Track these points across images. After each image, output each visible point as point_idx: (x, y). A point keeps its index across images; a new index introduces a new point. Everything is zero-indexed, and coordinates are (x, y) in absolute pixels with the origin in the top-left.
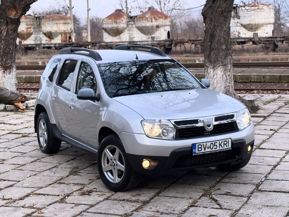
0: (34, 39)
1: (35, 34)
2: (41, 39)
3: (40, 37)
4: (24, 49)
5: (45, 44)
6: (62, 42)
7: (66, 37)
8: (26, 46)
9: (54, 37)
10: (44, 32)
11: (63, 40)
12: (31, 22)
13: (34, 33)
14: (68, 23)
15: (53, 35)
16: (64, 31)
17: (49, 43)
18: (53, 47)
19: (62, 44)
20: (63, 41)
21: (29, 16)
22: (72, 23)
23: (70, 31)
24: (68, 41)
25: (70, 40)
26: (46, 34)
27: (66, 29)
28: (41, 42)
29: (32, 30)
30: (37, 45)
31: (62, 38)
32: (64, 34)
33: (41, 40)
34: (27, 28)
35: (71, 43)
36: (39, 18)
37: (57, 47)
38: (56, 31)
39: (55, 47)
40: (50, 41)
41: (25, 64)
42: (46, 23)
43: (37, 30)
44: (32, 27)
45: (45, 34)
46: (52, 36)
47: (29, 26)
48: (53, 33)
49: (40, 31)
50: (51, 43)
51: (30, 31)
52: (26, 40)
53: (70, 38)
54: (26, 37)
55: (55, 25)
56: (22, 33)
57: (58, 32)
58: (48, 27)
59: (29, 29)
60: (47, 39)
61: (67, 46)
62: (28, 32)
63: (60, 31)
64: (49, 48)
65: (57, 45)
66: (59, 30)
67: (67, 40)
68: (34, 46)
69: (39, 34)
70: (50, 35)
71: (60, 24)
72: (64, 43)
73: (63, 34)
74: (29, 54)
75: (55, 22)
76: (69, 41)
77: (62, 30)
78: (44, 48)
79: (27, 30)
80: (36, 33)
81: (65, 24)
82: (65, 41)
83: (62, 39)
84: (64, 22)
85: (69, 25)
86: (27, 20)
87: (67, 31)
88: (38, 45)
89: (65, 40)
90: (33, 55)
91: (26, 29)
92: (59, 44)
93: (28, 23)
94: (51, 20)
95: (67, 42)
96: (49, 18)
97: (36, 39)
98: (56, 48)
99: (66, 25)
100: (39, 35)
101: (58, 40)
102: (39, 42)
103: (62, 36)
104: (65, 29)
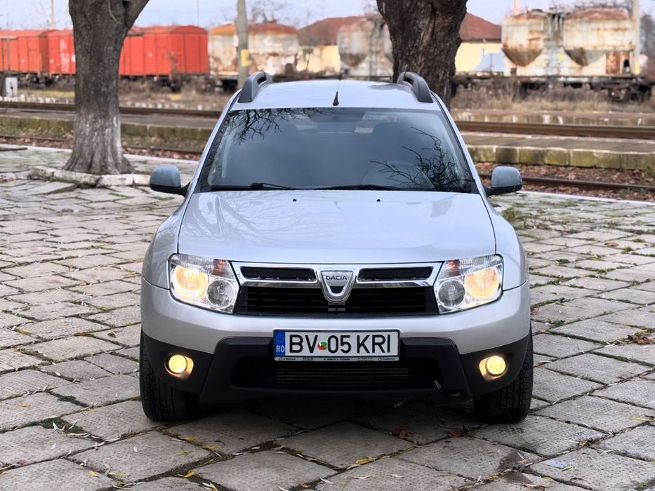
0: (544, 64)
1: (546, 53)
2: (559, 64)
3: (557, 60)
4: (518, 86)
5: (567, 77)
6: (607, 72)
7: (618, 62)
8: (524, 80)
9: (589, 60)
10: (568, 49)
11: (609, 68)
12: (540, 25)
13: (545, 51)
14: (625, 30)
15: (587, 55)
16: (615, 47)
17: (577, 74)
18: (586, 83)
19: (607, 77)
20: (609, 71)
21: (535, 13)
22: (634, 28)
23: (627, 48)
24: (621, 71)
25: (628, 70)
26: (573, 55)
27: (619, 43)
28: (559, 71)
29: (541, 44)
30: (549, 77)
31: (607, 63)
32: (614, 55)
33: (558, 67)
34: (531, 40)
35: (629, 75)
36: (559, 17)
37: (593, 84)
38: (595, 47)
39: (590, 84)
40: (580, 69)
41: (512, 120)
42: (574, 29)
43: (552, 43)
44: (543, 37)
45: (569, 53)
46: (585, 58)
47: (535, 36)
48: (589, 51)
49: (559, 47)
50: (581, 74)
51: (536, 45)
52: (527, 66)
53: (627, 64)
54: (526, 58)
55: (595, 33)
56: (519, 50)
57: (600, 49)
58: (577, 36)
59: (534, 42)
60: (574, 64)
61: (618, 81)
62: (533, 48)
63: (606, 48)
64: (577, 85)
65: (595, 80)
66: (603, 46)
67: (618, 69)
68: (543, 80)
69: (557, 53)
70: (579, 57)
71: (605, 30)
72: (612, 75)
73: (612, 53)
74: (530, 97)
75: (594, 25)
76: (624, 71)
77: (608, 46)
78: (565, 84)
79: (530, 44)
80: (550, 51)
81: (617, 30)
82: (614, 71)
83: (607, 66)
84: (616, 27)
85: (627, 33)
86: (532, 21)
87: (622, 49)
88: (552, 79)
89: (614, 68)
90: (537, 99)
91: (528, 42)
92: (600, 77)
93: (535, 28)
94: (586, 22)
95: (620, 73)
96: (581, 18)
97: (548, 65)
98: (592, 87)
99: (620, 32)
100: (555, 56)
101: (597, 69)
102: (554, 72)
103: (608, 58)
104: (616, 43)
